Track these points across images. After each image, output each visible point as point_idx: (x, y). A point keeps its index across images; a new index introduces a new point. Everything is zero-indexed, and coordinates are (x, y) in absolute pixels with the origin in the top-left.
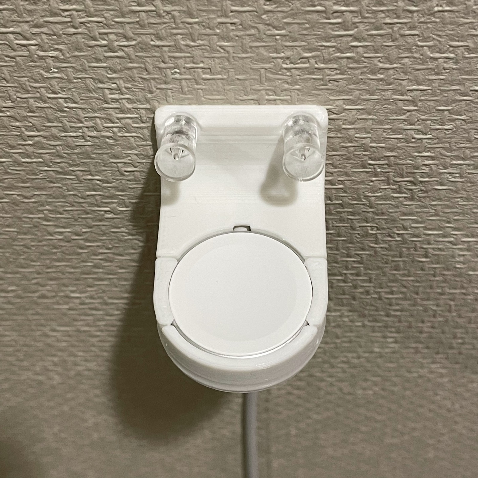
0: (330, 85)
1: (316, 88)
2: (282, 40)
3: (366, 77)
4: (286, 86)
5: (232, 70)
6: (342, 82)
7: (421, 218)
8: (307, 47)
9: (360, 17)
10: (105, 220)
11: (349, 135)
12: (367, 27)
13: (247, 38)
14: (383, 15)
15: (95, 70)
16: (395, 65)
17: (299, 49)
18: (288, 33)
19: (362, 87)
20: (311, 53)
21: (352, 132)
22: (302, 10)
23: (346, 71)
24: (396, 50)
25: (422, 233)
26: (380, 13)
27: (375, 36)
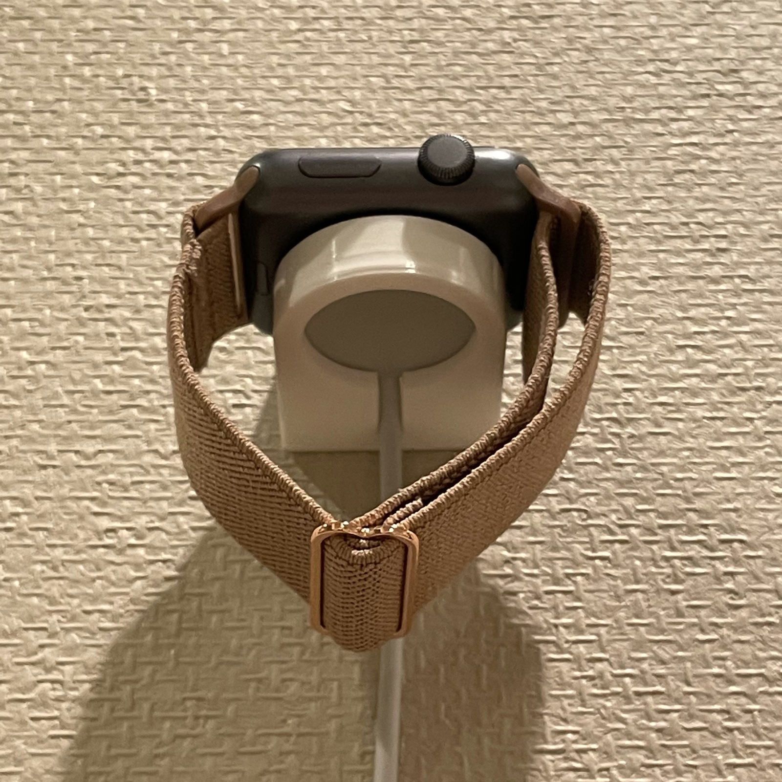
7: (646, 490)
10: (189, 502)
25: (656, 525)
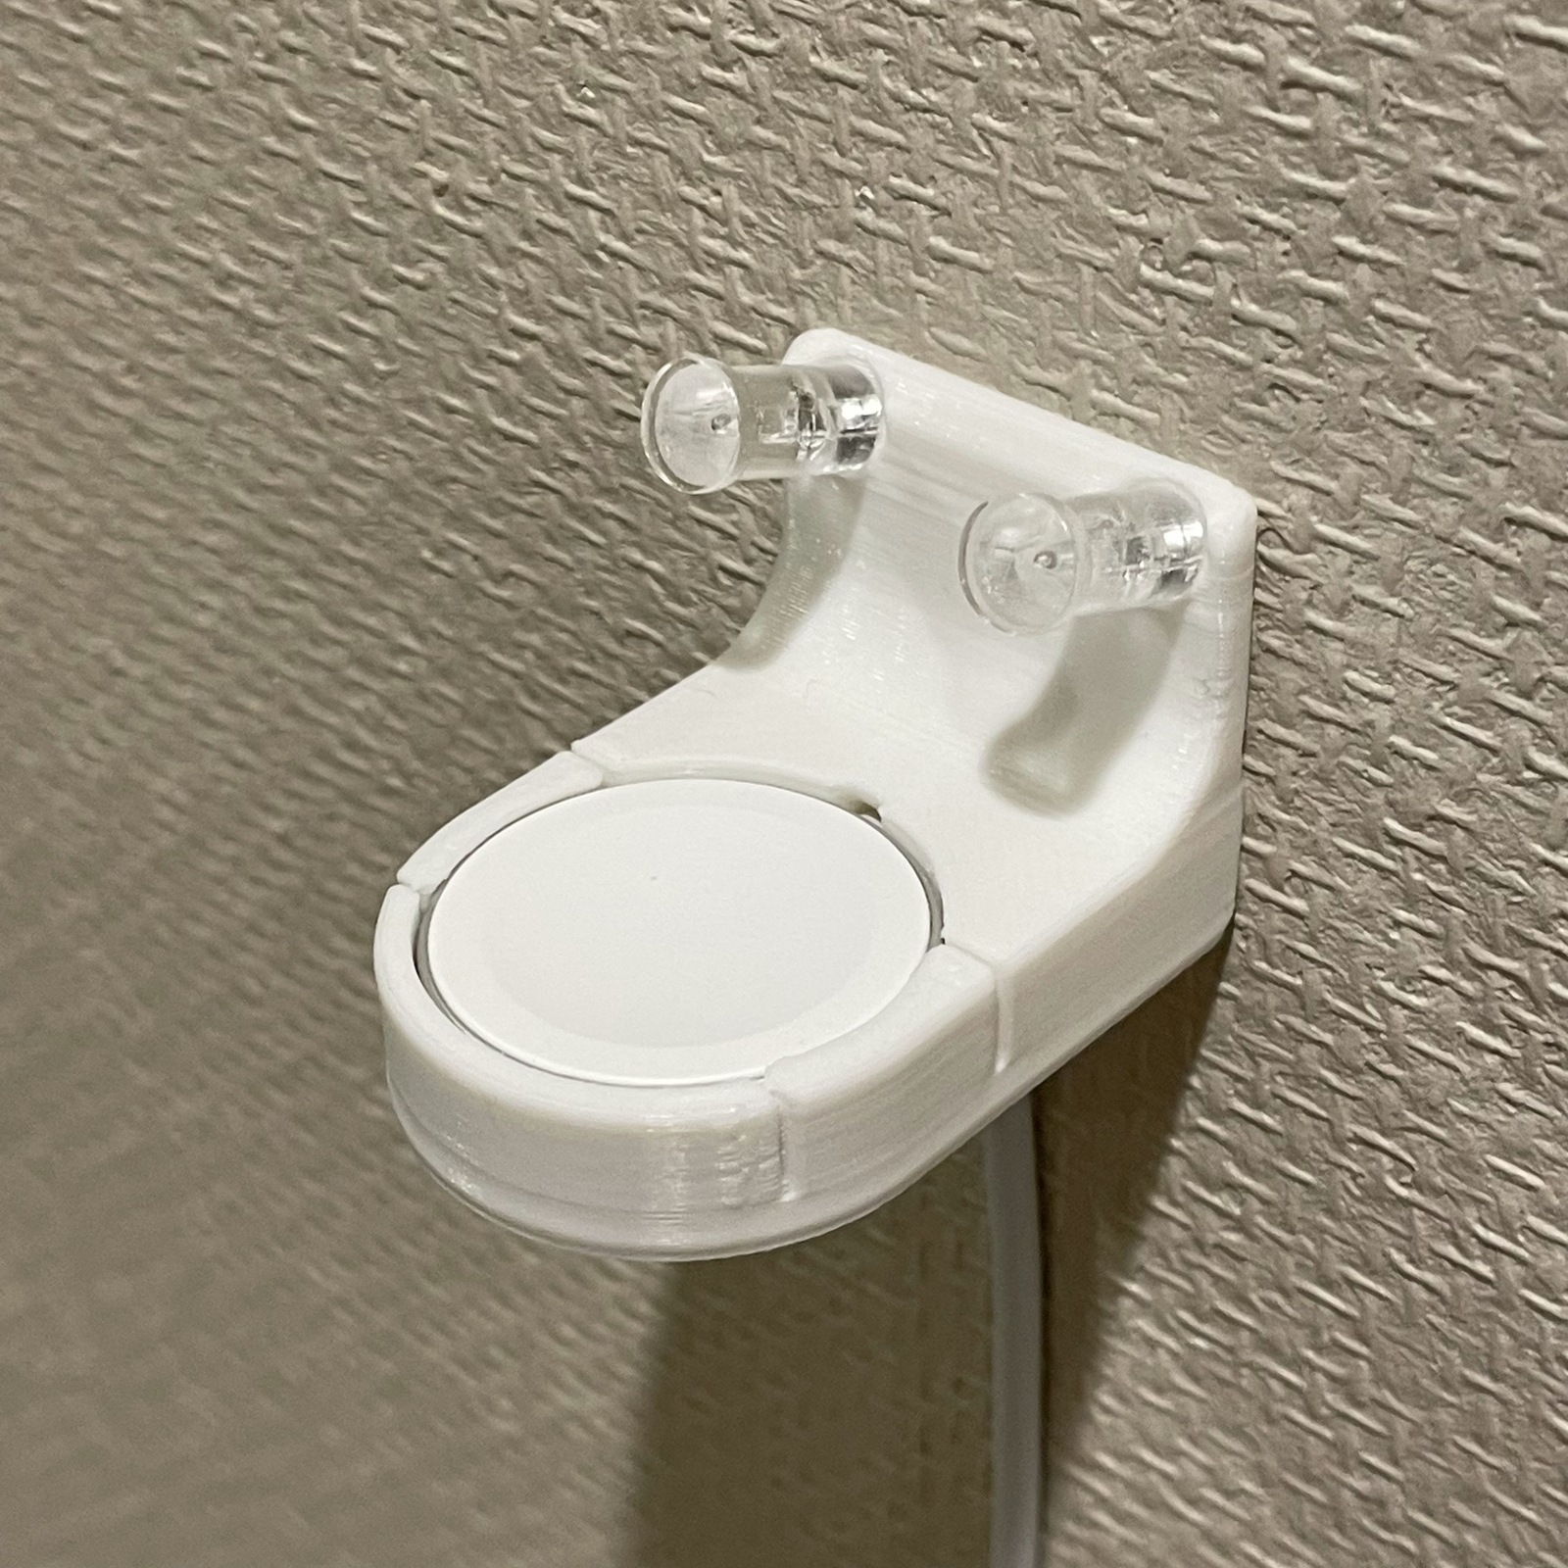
0: (1274, 404)
1: (1232, 404)
2: (1143, 159)
3: (1378, 409)
4: (1150, 365)
5: (1008, 241)
6: (1308, 407)
8: (1210, 210)
9: (1365, 129)
11: (1325, 664)
12: (1386, 181)
13: (1052, 116)
14: (1432, 140)
15: (677, 123)
16: (1469, 385)
17: (1190, 211)
18: (1160, 134)
19: (1371, 452)
20: (1220, 240)
21: (1335, 653)
22: (1202, 46)
23: (1320, 360)
24: (1471, 313)
26: (1424, 127)
27: (1409, 229)
